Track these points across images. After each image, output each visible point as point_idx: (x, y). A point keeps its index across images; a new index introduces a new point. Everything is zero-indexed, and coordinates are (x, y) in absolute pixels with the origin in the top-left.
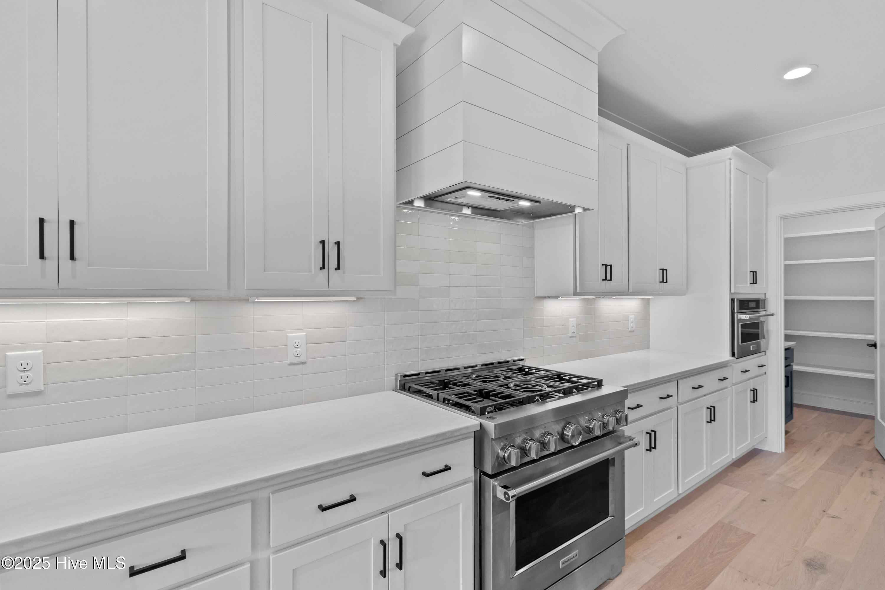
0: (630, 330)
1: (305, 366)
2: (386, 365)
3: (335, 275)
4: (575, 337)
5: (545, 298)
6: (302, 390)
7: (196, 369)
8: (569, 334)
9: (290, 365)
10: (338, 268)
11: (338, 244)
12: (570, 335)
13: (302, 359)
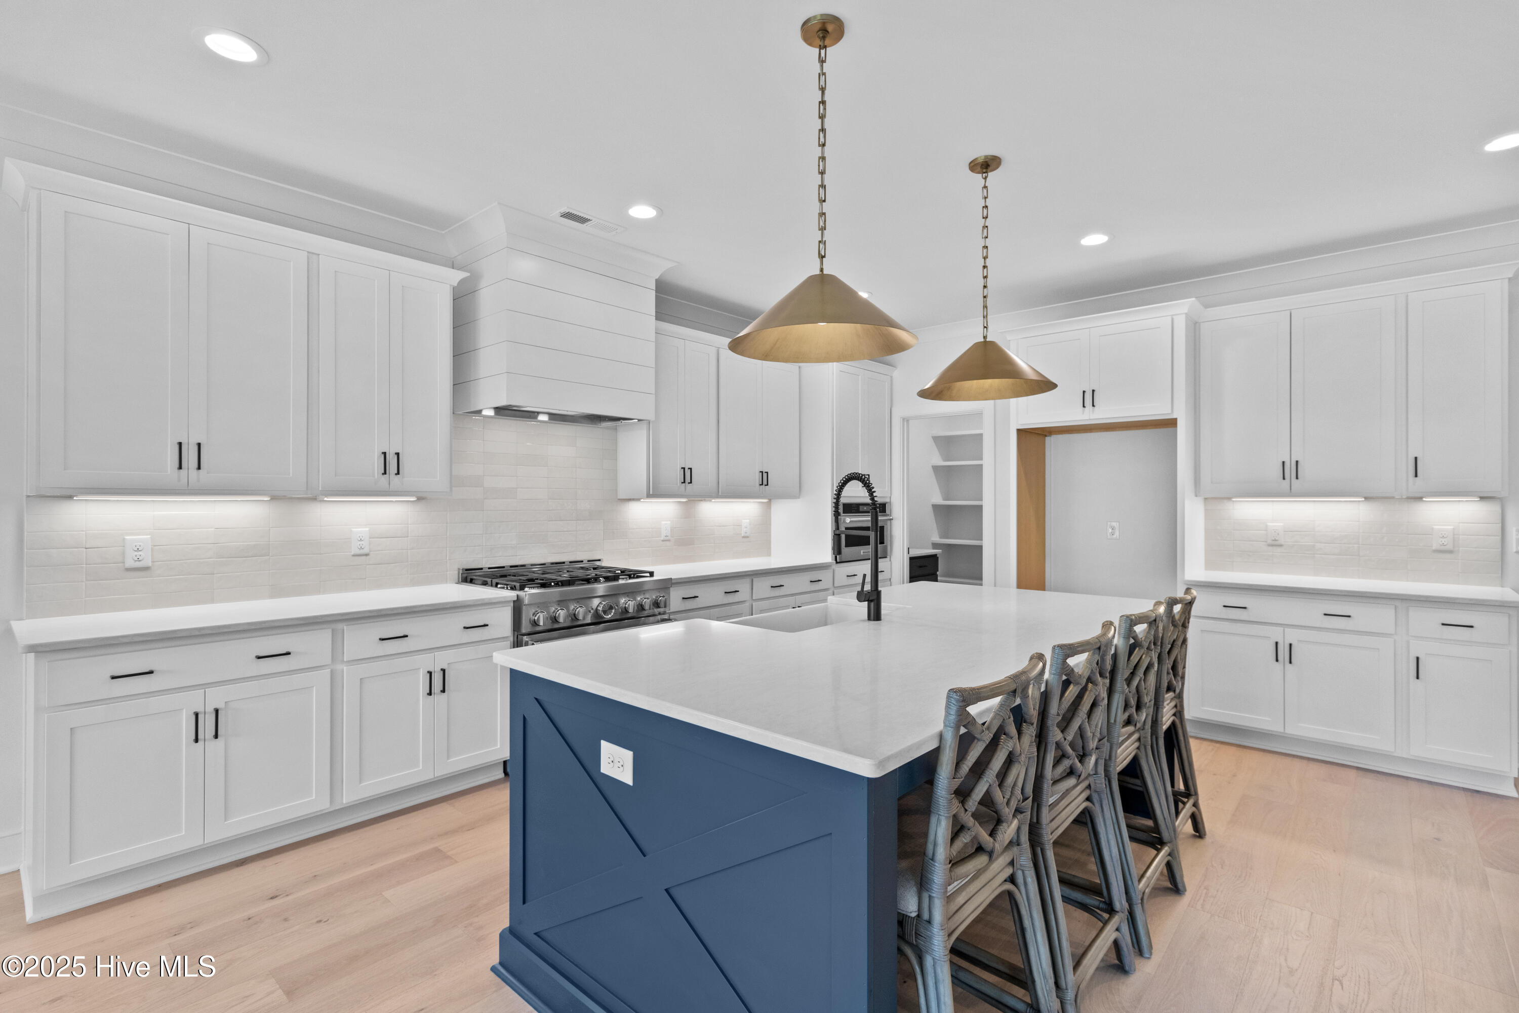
0: (743, 535)
1: (368, 557)
2: (449, 560)
3: (396, 480)
4: (669, 540)
5: (630, 500)
6: (365, 578)
7: (270, 555)
8: (661, 537)
9: (354, 556)
10: (398, 473)
11: (398, 454)
12: (662, 539)
13: (366, 551)
